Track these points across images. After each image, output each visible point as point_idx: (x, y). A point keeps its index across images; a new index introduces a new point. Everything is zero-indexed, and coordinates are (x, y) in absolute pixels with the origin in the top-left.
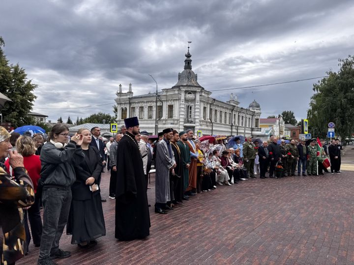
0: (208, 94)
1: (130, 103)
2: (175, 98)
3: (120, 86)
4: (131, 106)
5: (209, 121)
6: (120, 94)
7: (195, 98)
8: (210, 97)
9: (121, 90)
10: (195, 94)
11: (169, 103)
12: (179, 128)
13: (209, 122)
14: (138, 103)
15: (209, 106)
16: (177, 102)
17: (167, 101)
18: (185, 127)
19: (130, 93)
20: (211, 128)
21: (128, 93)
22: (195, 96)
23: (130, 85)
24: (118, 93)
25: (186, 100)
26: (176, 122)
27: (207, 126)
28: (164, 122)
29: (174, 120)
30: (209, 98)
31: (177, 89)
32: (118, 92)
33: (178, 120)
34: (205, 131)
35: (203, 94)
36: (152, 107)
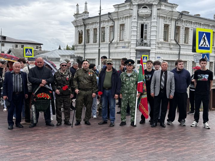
0: (172, 7)
1: (85, 25)
2: (127, 15)
3: (77, 5)
4: (86, 29)
5: (174, 42)
6: (77, 15)
7: (151, 13)
8: (174, 10)
9: (78, 10)
10: (151, 8)
11: (121, 22)
12: (130, 53)
13: (173, 44)
14: (92, 24)
15: (173, 23)
16: (129, 19)
17: (118, 19)
18: (137, 50)
19: (86, 12)
20: (177, 52)
21: (83, 13)
22: (152, 11)
23: (86, 3)
24: (75, 15)
25: (139, 17)
26: (127, 45)
27: (171, 49)
28: (116, 45)
29: (125, 43)
30: (172, 12)
31: (129, 3)
32: (76, 13)
33: (129, 43)
34: (167, 56)
35: (163, 7)
36: (105, 27)
